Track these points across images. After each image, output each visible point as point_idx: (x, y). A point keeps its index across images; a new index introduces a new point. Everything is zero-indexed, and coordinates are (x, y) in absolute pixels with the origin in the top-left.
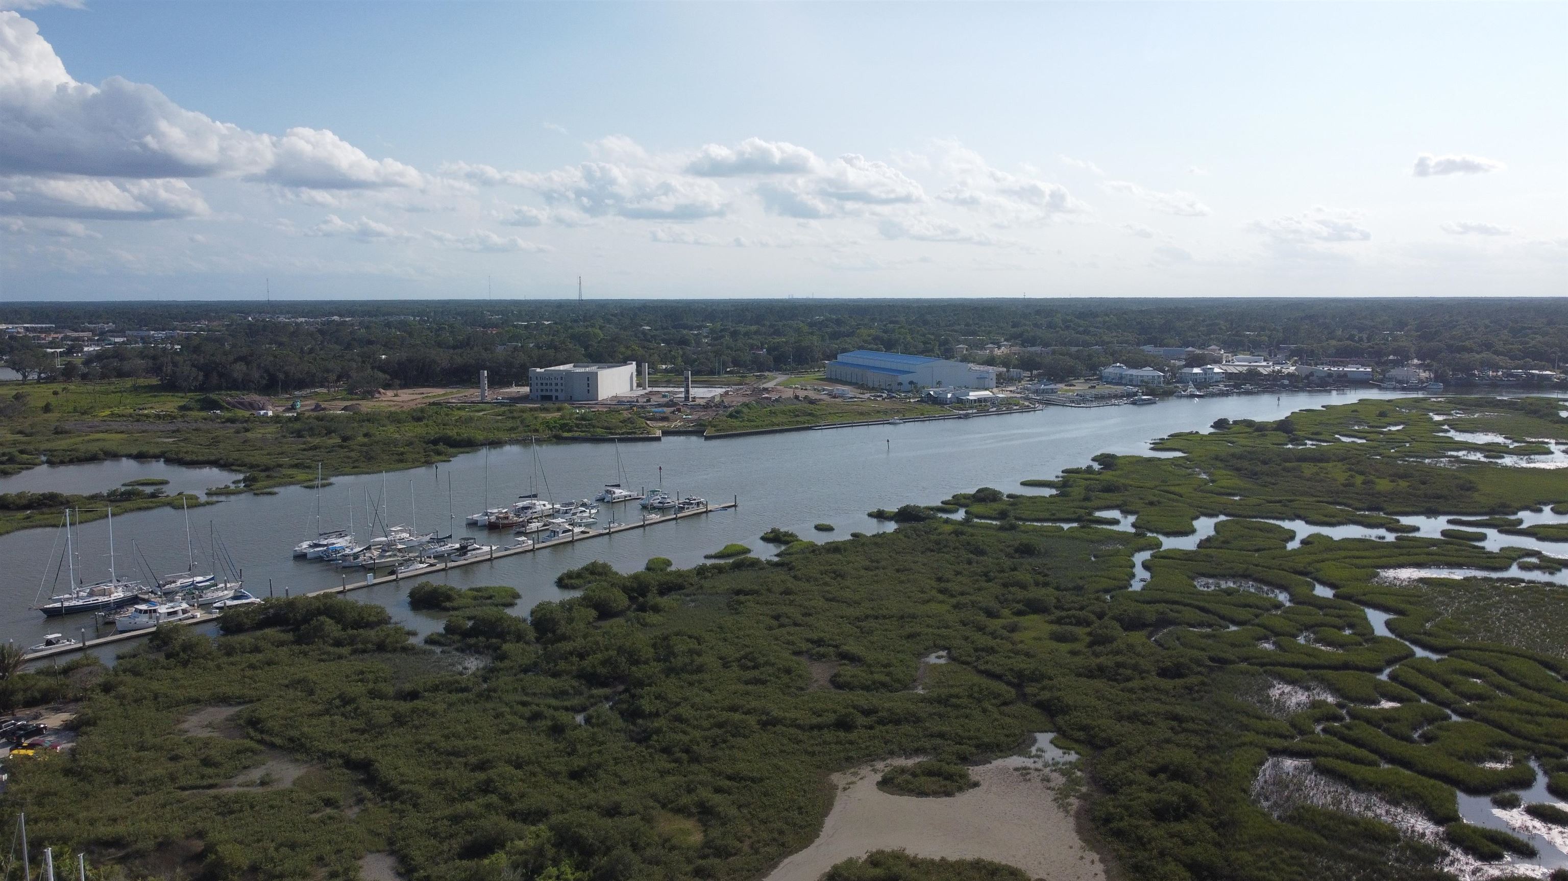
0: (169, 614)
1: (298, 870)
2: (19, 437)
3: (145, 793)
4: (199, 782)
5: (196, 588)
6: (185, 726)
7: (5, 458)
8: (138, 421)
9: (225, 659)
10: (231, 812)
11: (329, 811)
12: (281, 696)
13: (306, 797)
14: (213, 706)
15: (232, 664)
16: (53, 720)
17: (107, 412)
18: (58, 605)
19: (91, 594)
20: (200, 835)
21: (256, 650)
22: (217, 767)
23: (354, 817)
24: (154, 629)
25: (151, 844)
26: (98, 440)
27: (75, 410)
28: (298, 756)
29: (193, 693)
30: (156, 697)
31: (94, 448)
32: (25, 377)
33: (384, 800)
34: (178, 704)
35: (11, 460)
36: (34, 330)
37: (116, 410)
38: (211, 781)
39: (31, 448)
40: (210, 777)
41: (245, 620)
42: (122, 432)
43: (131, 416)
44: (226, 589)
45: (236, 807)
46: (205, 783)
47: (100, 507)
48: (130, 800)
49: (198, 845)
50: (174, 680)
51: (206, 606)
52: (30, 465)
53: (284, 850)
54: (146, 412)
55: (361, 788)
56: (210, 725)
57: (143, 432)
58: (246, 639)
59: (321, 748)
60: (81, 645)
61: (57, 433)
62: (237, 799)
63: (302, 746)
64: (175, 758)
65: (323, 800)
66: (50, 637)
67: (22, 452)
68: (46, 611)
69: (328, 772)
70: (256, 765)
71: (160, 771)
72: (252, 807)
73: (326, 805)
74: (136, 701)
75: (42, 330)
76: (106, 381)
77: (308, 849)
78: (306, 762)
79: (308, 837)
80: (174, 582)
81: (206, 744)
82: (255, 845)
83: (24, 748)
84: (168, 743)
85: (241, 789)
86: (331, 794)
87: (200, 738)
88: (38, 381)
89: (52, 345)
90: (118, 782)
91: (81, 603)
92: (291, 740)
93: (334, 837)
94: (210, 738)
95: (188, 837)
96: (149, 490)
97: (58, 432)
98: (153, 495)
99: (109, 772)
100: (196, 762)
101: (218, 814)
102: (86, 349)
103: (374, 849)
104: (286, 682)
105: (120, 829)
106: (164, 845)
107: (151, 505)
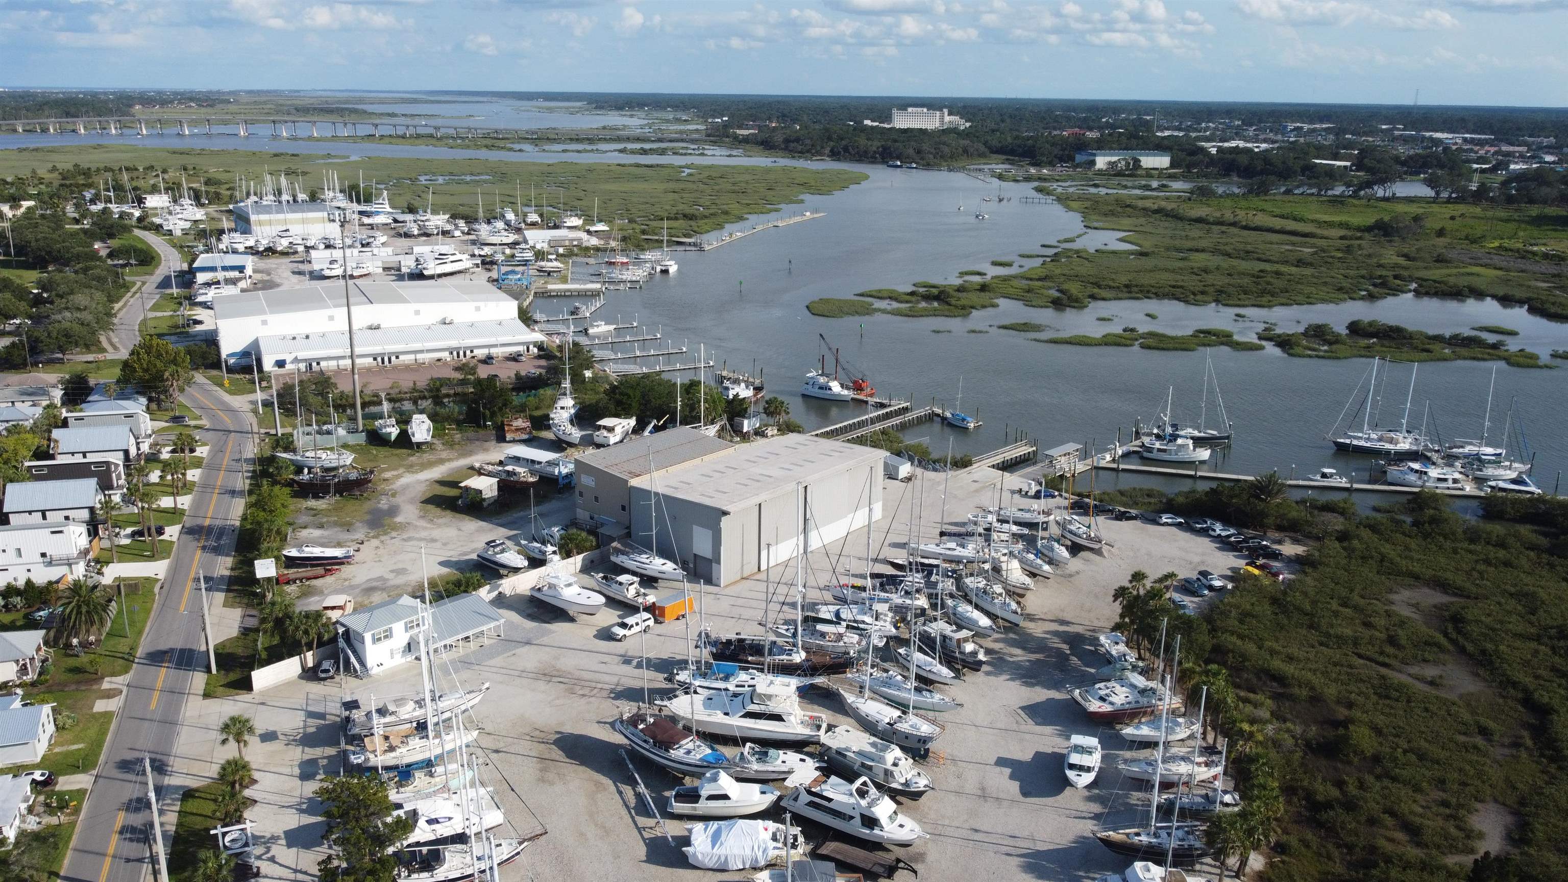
0: (1439, 480)
1: (1413, 782)
2: (1401, 261)
3: (1327, 646)
4: (1376, 656)
5: (1480, 460)
6: (1394, 597)
7: (1379, 281)
8: (1523, 257)
9: (1465, 545)
10: (1387, 697)
11: (1479, 741)
12: (1499, 603)
13: (1466, 716)
14: (1429, 588)
15: (1470, 552)
16: (1289, 549)
17: (1496, 244)
18: (1348, 441)
19: (1380, 439)
20: (1350, 705)
21: (1501, 544)
22: (1399, 649)
23: (1499, 758)
24: (1417, 490)
25: (1305, 692)
26: (1472, 274)
27: (1467, 238)
28: (1481, 672)
29: (1416, 568)
30: (1382, 561)
31: (1463, 282)
32: (1437, 193)
33: (1542, 755)
34: (1400, 573)
35: (1384, 285)
36: (1472, 141)
37: (1506, 243)
38: (1387, 660)
39: (1405, 273)
40: (1388, 656)
41: (1509, 509)
42: (1501, 269)
43: (1518, 251)
44: (1510, 469)
45: (1395, 694)
46: (1381, 659)
47: (1436, 347)
48: (1313, 647)
49: (1342, 712)
50: (1407, 548)
51: (1480, 481)
52: (1396, 291)
53: (1413, 758)
54: (1535, 248)
55: (1525, 733)
56: (1416, 606)
57: (1522, 271)
58: (1497, 529)
59: (1508, 673)
60: (1348, 485)
61: (1437, 261)
62: (1400, 688)
63: (1491, 663)
64: (1367, 625)
65: (1479, 727)
66: (1327, 470)
67: (1396, 277)
68: (1337, 444)
69: (1501, 701)
70: (1436, 663)
71: (1348, 632)
72: (1409, 701)
73: (1480, 733)
74: (1362, 558)
75: (1481, 143)
76: (1515, 206)
77: (1436, 766)
78: (1486, 681)
79: (1443, 755)
80: (1462, 447)
81: (1402, 623)
82: (1391, 738)
83: (1257, 567)
84: (1369, 608)
85: (1410, 680)
86: (1492, 725)
87: (1400, 616)
88: (1449, 201)
89: (1481, 160)
90: (1311, 627)
91: (1368, 445)
92: (1484, 652)
93: (1468, 767)
94: (1408, 618)
95: (1338, 702)
96: (1491, 338)
97: (1440, 260)
98: (1495, 346)
99: (1307, 614)
100: (1383, 636)
101: (1375, 693)
102: (1512, 167)
103: (1501, 799)
104: (1513, 590)
105: (1290, 669)
106: (1316, 699)
107: (1486, 356)
